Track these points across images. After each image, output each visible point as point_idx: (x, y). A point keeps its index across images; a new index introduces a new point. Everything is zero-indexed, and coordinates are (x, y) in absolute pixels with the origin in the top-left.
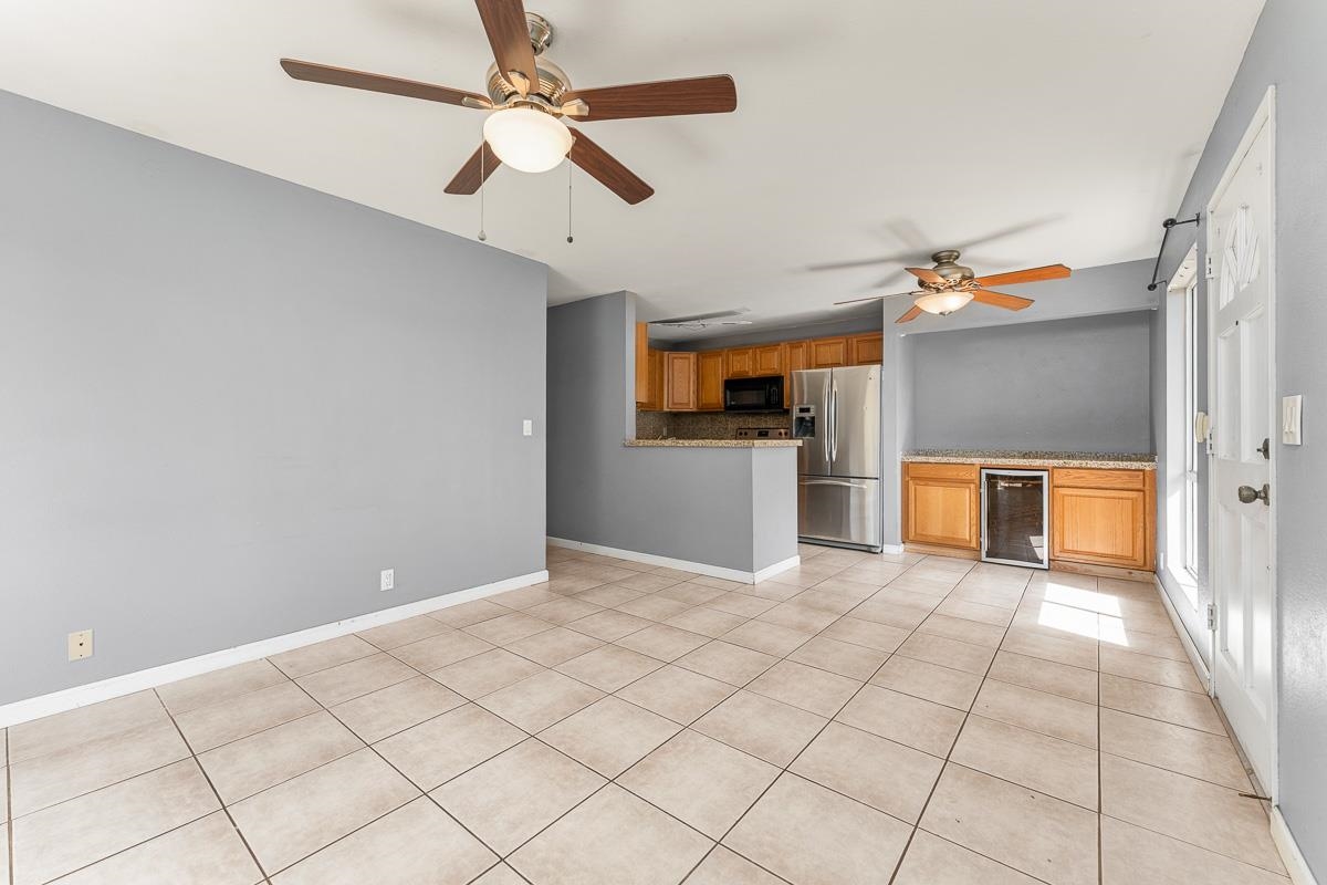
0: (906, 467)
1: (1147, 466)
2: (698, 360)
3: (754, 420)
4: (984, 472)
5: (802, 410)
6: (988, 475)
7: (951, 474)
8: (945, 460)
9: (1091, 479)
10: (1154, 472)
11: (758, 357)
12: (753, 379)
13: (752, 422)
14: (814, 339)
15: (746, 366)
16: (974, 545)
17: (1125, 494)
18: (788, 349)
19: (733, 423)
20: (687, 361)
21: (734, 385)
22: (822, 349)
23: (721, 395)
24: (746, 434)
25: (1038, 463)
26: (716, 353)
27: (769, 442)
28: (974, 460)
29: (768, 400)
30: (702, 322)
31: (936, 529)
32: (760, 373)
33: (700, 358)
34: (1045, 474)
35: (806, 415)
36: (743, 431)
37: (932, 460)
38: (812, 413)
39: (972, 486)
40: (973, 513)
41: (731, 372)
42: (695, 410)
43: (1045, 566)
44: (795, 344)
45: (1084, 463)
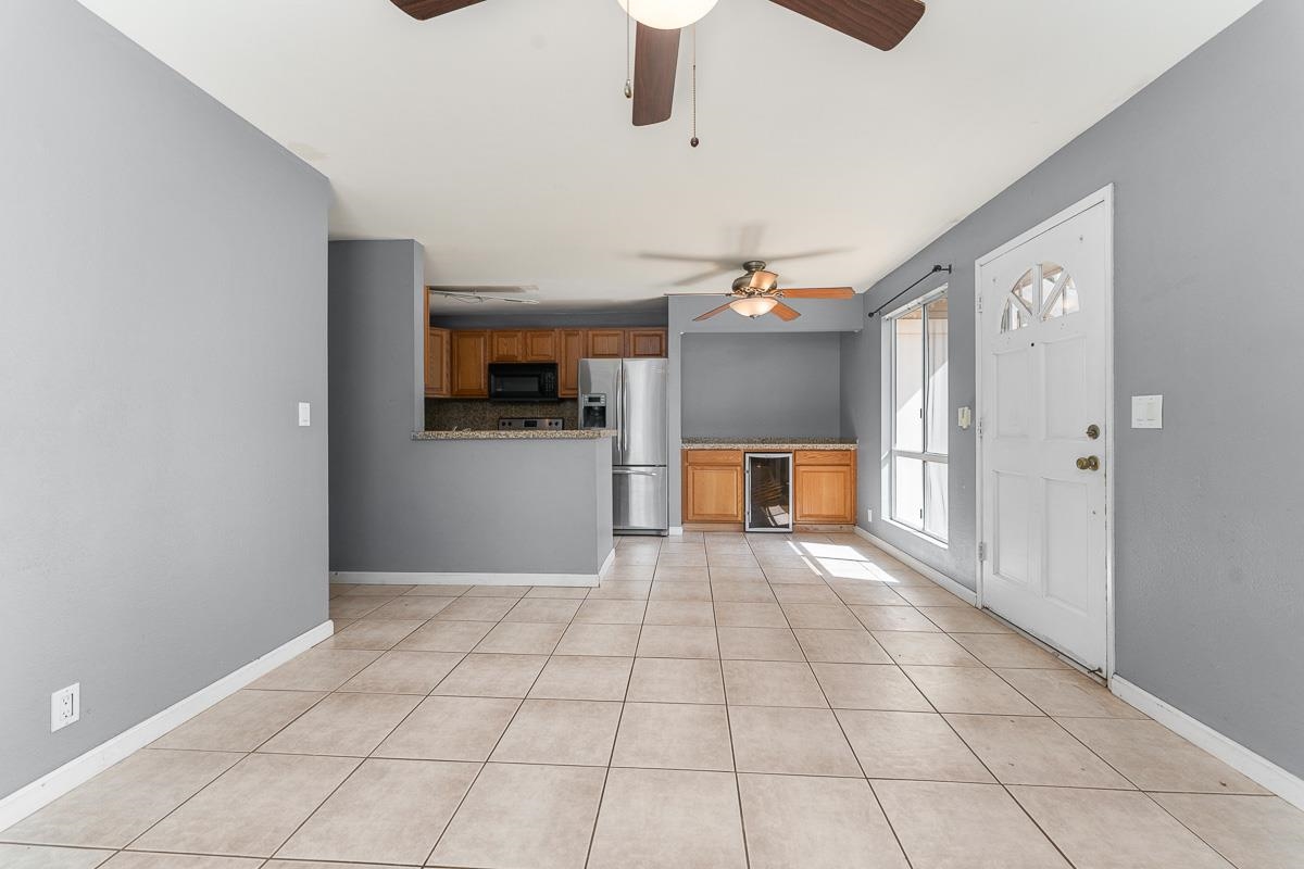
0: (685, 454)
1: (852, 447)
2: (451, 337)
3: (518, 408)
4: (747, 455)
5: (591, 400)
6: (752, 459)
7: (721, 458)
8: (717, 446)
9: (820, 458)
10: (855, 450)
11: (529, 341)
12: (524, 365)
13: (514, 411)
14: (591, 327)
15: (513, 349)
16: (739, 519)
17: (840, 468)
18: (563, 336)
19: (492, 413)
20: (438, 339)
21: (499, 370)
22: (599, 339)
23: (483, 381)
24: (510, 424)
25: (786, 447)
26: (476, 333)
27: (540, 433)
28: (740, 446)
29: (541, 388)
30: (478, 294)
31: (711, 508)
32: (531, 359)
33: (455, 337)
34: (790, 456)
35: (595, 404)
36: (507, 421)
37: (706, 446)
38: (602, 403)
39: (739, 468)
40: (740, 491)
41: (495, 355)
42: (448, 397)
43: (790, 529)
44: (571, 332)
45: (815, 446)
